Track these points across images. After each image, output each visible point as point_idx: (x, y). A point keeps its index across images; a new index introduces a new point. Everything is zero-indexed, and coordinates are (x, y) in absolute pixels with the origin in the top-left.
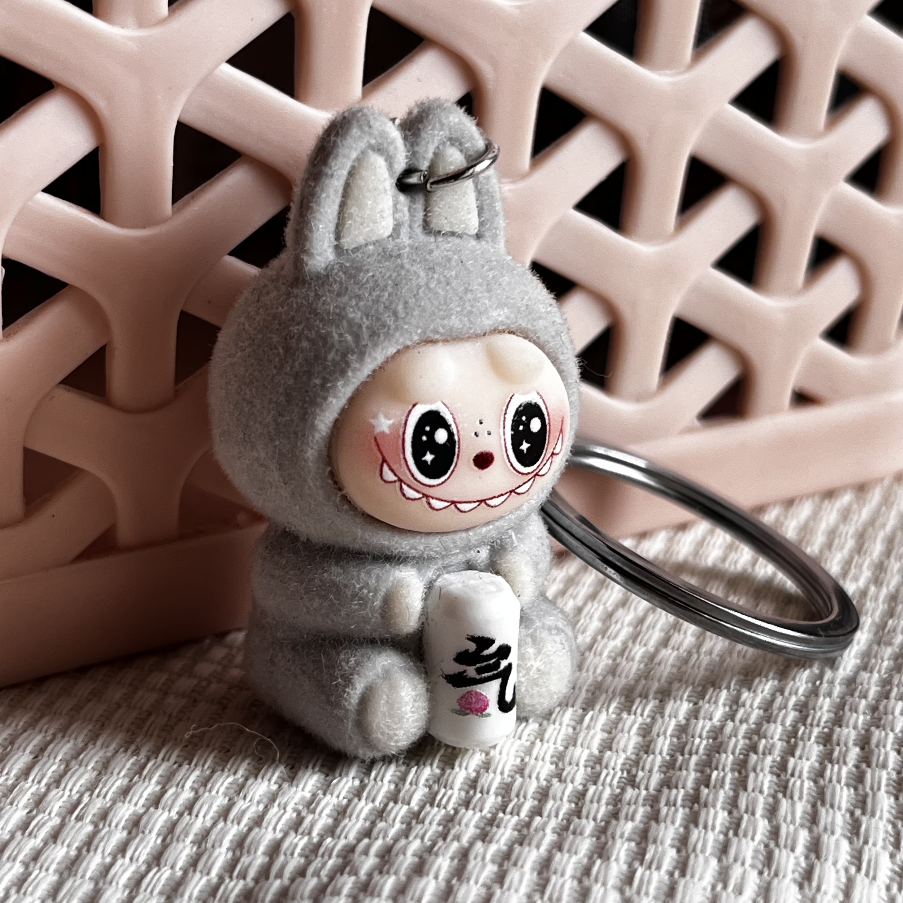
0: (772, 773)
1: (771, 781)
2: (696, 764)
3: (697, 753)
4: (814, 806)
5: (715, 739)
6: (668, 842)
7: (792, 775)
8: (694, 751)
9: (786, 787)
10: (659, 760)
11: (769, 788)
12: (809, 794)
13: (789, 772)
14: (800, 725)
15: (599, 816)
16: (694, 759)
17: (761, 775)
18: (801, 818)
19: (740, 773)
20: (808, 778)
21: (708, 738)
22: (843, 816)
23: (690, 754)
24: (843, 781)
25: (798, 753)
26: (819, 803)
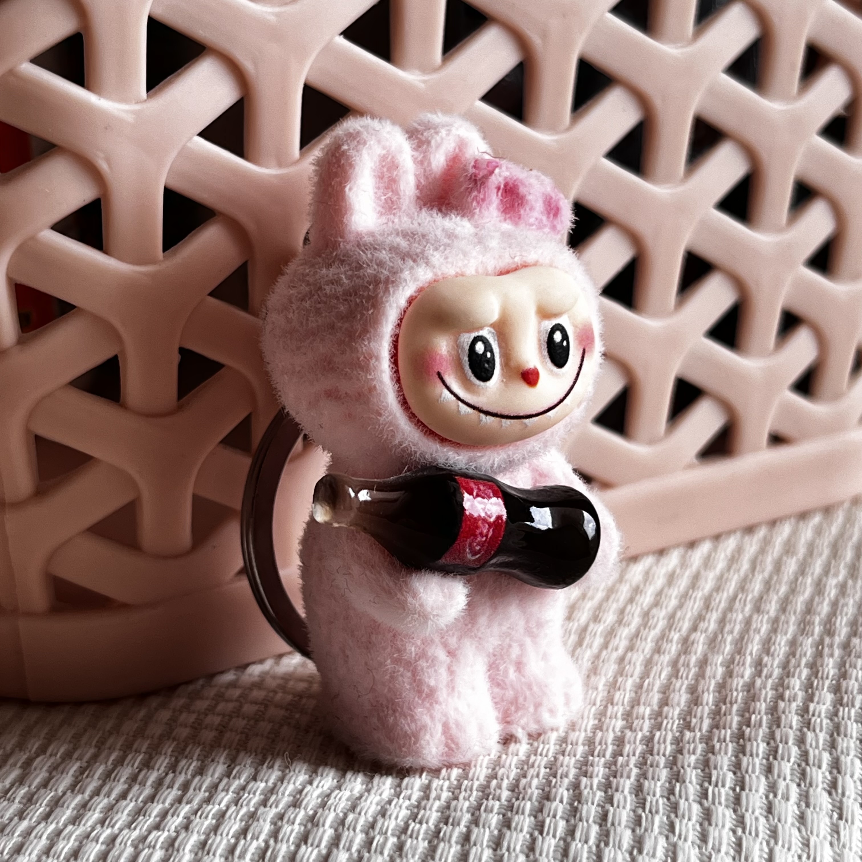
0: (797, 714)
1: (798, 720)
2: (737, 711)
3: (736, 702)
4: (832, 735)
5: (749, 691)
6: (725, 768)
7: (813, 715)
8: (733, 702)
9: (809, 723)
10: (707, 710)
11: (797, 724)
12: (827, 728)
13: (811, 713)
14: (813, 678)
15: (668, 753)
16: (735, 707)
17: (790, 715)
18: (823, 745)
19: (772, 715)
20: (826, 717)
21: (743, 691)
22: (854, 742)
23: (731, 703)
24: (853, 718)
25: (816, 699)
26: (835, 734)
